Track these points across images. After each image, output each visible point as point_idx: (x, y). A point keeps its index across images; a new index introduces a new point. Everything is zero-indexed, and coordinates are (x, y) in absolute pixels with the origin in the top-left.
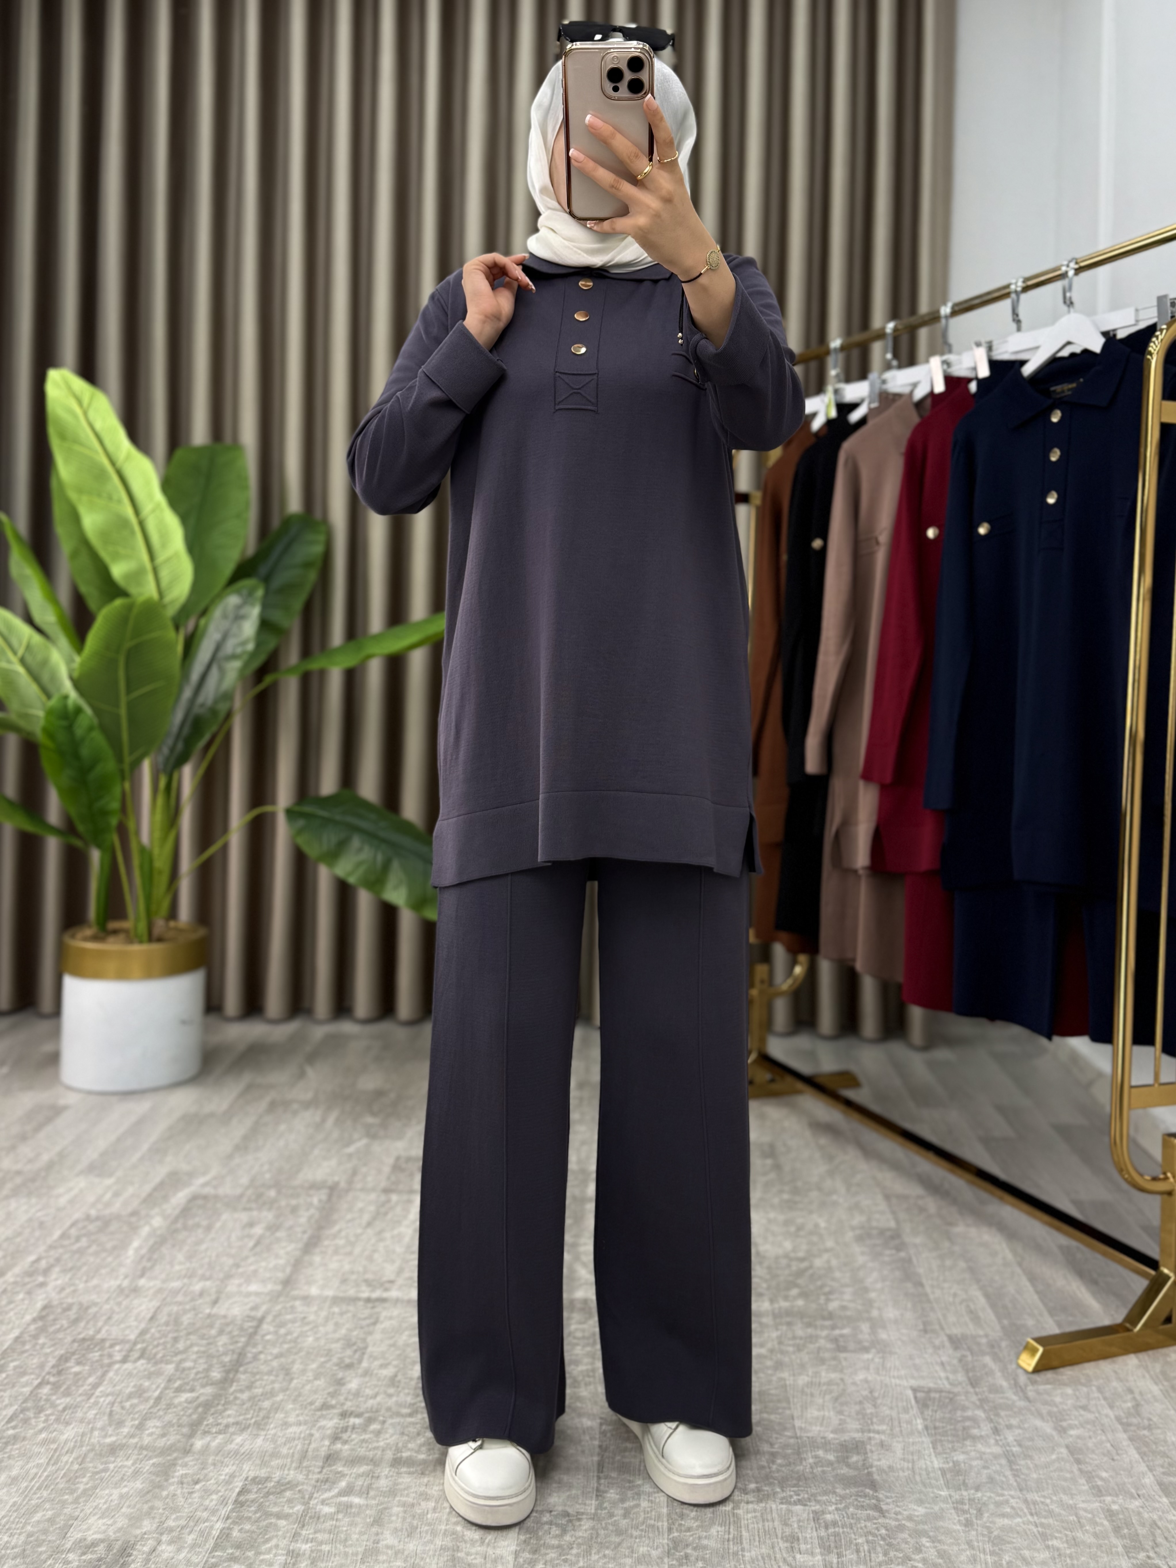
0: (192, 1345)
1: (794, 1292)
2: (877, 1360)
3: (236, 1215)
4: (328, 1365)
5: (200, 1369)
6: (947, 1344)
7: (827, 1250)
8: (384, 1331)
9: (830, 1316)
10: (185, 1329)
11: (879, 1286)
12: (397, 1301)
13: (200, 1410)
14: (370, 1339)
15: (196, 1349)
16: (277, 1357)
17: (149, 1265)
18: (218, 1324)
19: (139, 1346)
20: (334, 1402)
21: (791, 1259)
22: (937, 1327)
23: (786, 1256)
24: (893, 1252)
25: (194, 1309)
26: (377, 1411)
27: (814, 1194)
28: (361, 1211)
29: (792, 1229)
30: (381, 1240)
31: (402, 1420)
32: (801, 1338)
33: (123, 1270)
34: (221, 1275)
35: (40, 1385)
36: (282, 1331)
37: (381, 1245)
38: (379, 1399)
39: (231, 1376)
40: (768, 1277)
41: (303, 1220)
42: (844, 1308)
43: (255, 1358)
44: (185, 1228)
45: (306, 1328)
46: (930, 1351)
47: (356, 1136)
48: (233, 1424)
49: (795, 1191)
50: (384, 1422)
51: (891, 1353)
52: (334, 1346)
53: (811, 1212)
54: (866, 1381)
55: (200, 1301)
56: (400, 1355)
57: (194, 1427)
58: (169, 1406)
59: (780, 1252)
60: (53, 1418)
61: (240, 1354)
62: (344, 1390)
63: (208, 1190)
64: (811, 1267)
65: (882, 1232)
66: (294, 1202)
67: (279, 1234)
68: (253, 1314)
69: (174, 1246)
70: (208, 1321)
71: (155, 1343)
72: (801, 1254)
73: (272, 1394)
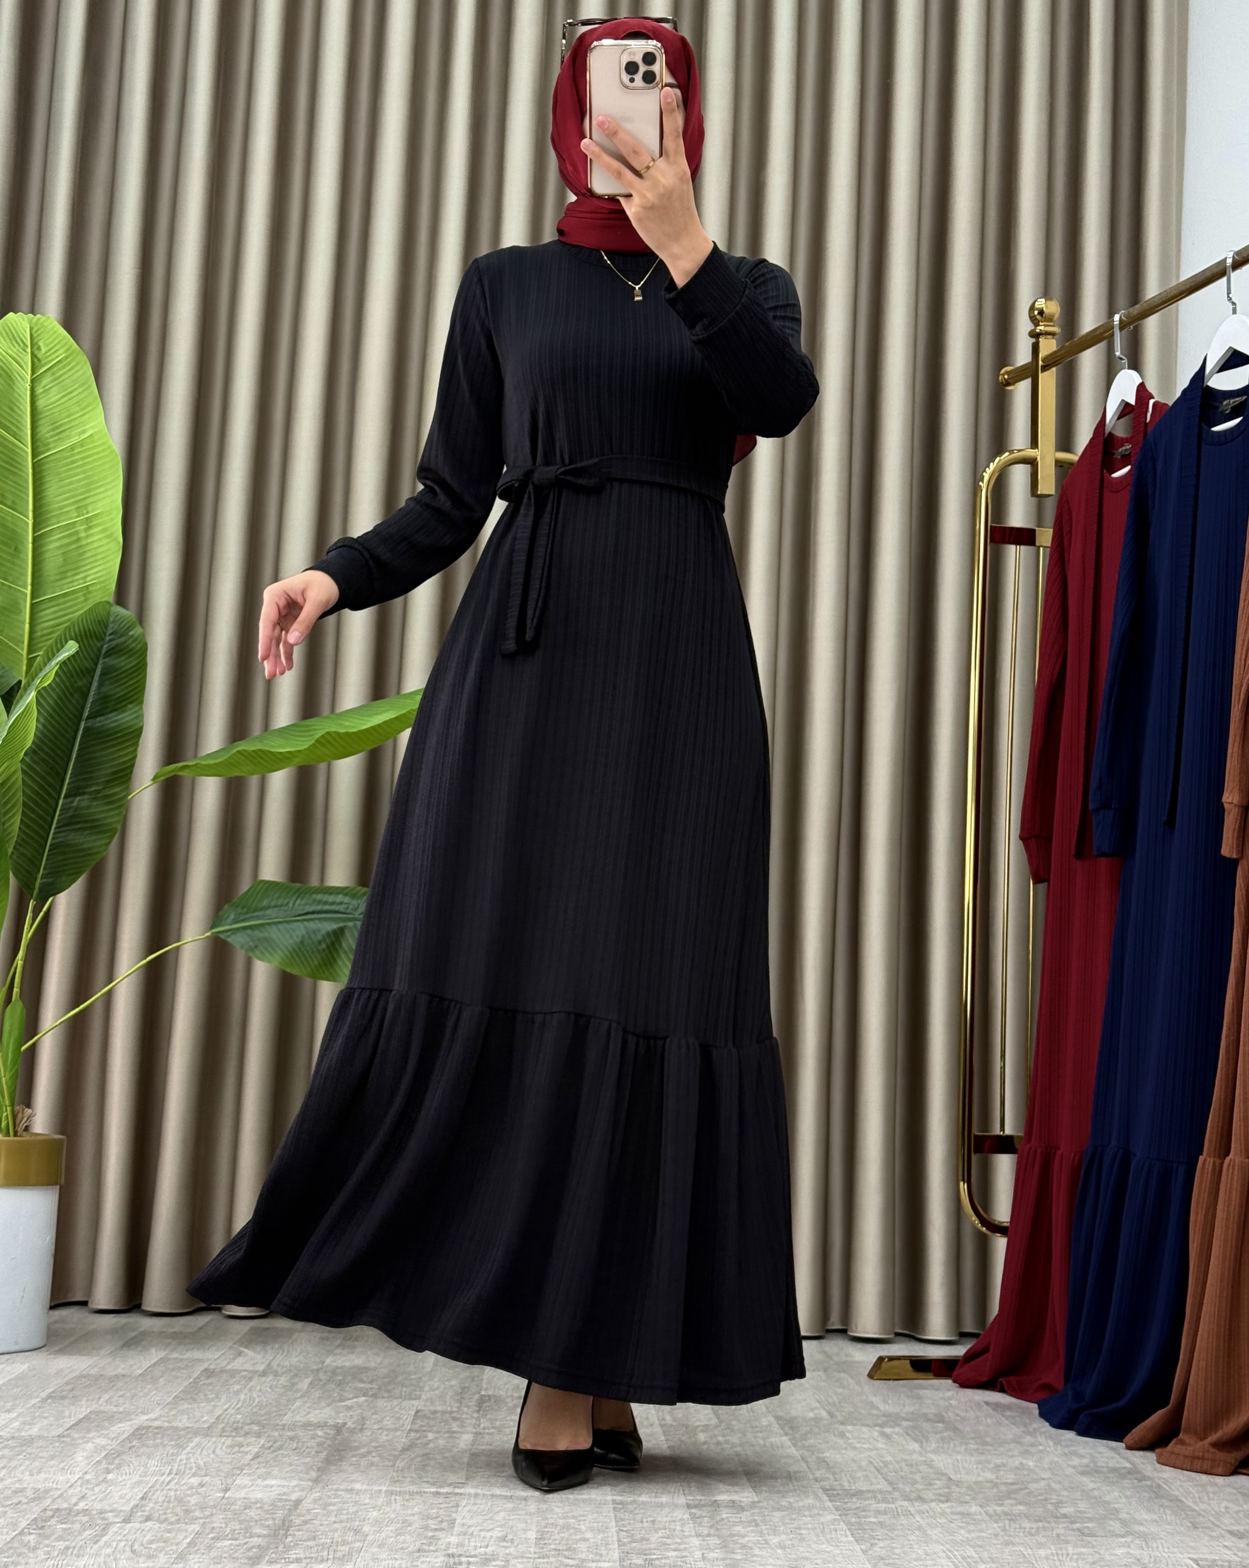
0: (212, 1515)
1: (1009, 1501)
2: (1137, 1541)
3: (214, 1439)
4: (409, 1528)
5: (237, 1527)
6: (1228, 1535)
7: (1044, 1479)
8: (469, 1511)
9: (1065, 1516)
10: (196, 1505)
11: (1124, 1500)
12: (476, 1495)
13: (255, 1550)
14: (454, 1515)
15: (221, 1516)
16: (335, 1522)
17: (113, 1467)
18: (239, 1503)
19: (139, 1514)
20: (432, 1548)
21: (996, 1483)
22: (1210, 1525)
23: (991, 1482)
24: (1136, 1481)
25: (199, 1494)
26: (493, 1555)
27: (1012, 1446)
28: (388, 1441)
29: (991, 1466)
30: (428, 1459)
31: (532, 1560)
32: (1032, 1528)
33: (78, 1469)
34: (223, 1474)
35: (21, 1533)
36: (332, 1508)
37: (432, 1463)
38: (490, 1549)
39: (282, 1532)
40: (969, 1493)
41: (312, 1443)
42: (1080, 1512)
43: (306, 1522)
44: (143, 1445)
45: (362, 1507)
46: (1207, 1538)
47: (347, 1395)
48: (306, 1558)
49: (986, 1443)
50: (508, 1561)
51: (1155, 1539)
52: (407, 1518)
53: (1012, 1456)
54: (1128, 1553)
55: (204, 1489)
56: (501, 1526)
57: (255, 1560)
58: (210, 1548)
59: (980, 1479)
60: (56, 1554)
61: (284, 1521)
62: (440, 1542)
63: (157, 1424)
64: (1026, 1488)
65: (1114, 1470)
66: (289, 1434)
67: (281, 1452)
68: (284, 1497)
69: (139, 1456)
70: (224, 1501)
71: (161, 1512)
72: (1009, 1481)
73: (344, 1543)
